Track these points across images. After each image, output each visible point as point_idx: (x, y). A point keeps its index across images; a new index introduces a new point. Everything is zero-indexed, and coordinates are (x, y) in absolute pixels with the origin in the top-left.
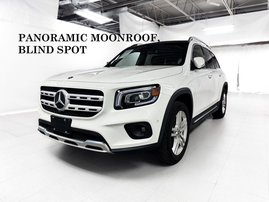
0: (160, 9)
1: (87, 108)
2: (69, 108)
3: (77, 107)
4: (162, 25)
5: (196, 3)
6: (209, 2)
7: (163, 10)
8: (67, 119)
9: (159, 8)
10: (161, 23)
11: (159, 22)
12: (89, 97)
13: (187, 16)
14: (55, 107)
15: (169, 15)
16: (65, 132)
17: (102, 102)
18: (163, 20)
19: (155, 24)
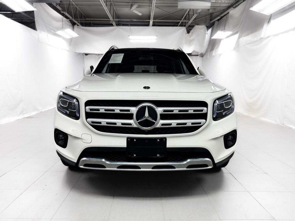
0: (76, 6)
1: (189, 122)
2: (163, 125)
3: (174, 123)
4: (78, 25)
5: (117, 8)
6: (133, 10)
7: (79, 8)
8: (161, 139)
9: (76, 4)
10: (78, 22)
11: (76, 20)
12: (191, 110)
13: (111, 20)
14: (134, 126)
15: (84, 15)
16: (157, 156)
17: (206, 114)
18: (79, 20)
19: (69, 22)
